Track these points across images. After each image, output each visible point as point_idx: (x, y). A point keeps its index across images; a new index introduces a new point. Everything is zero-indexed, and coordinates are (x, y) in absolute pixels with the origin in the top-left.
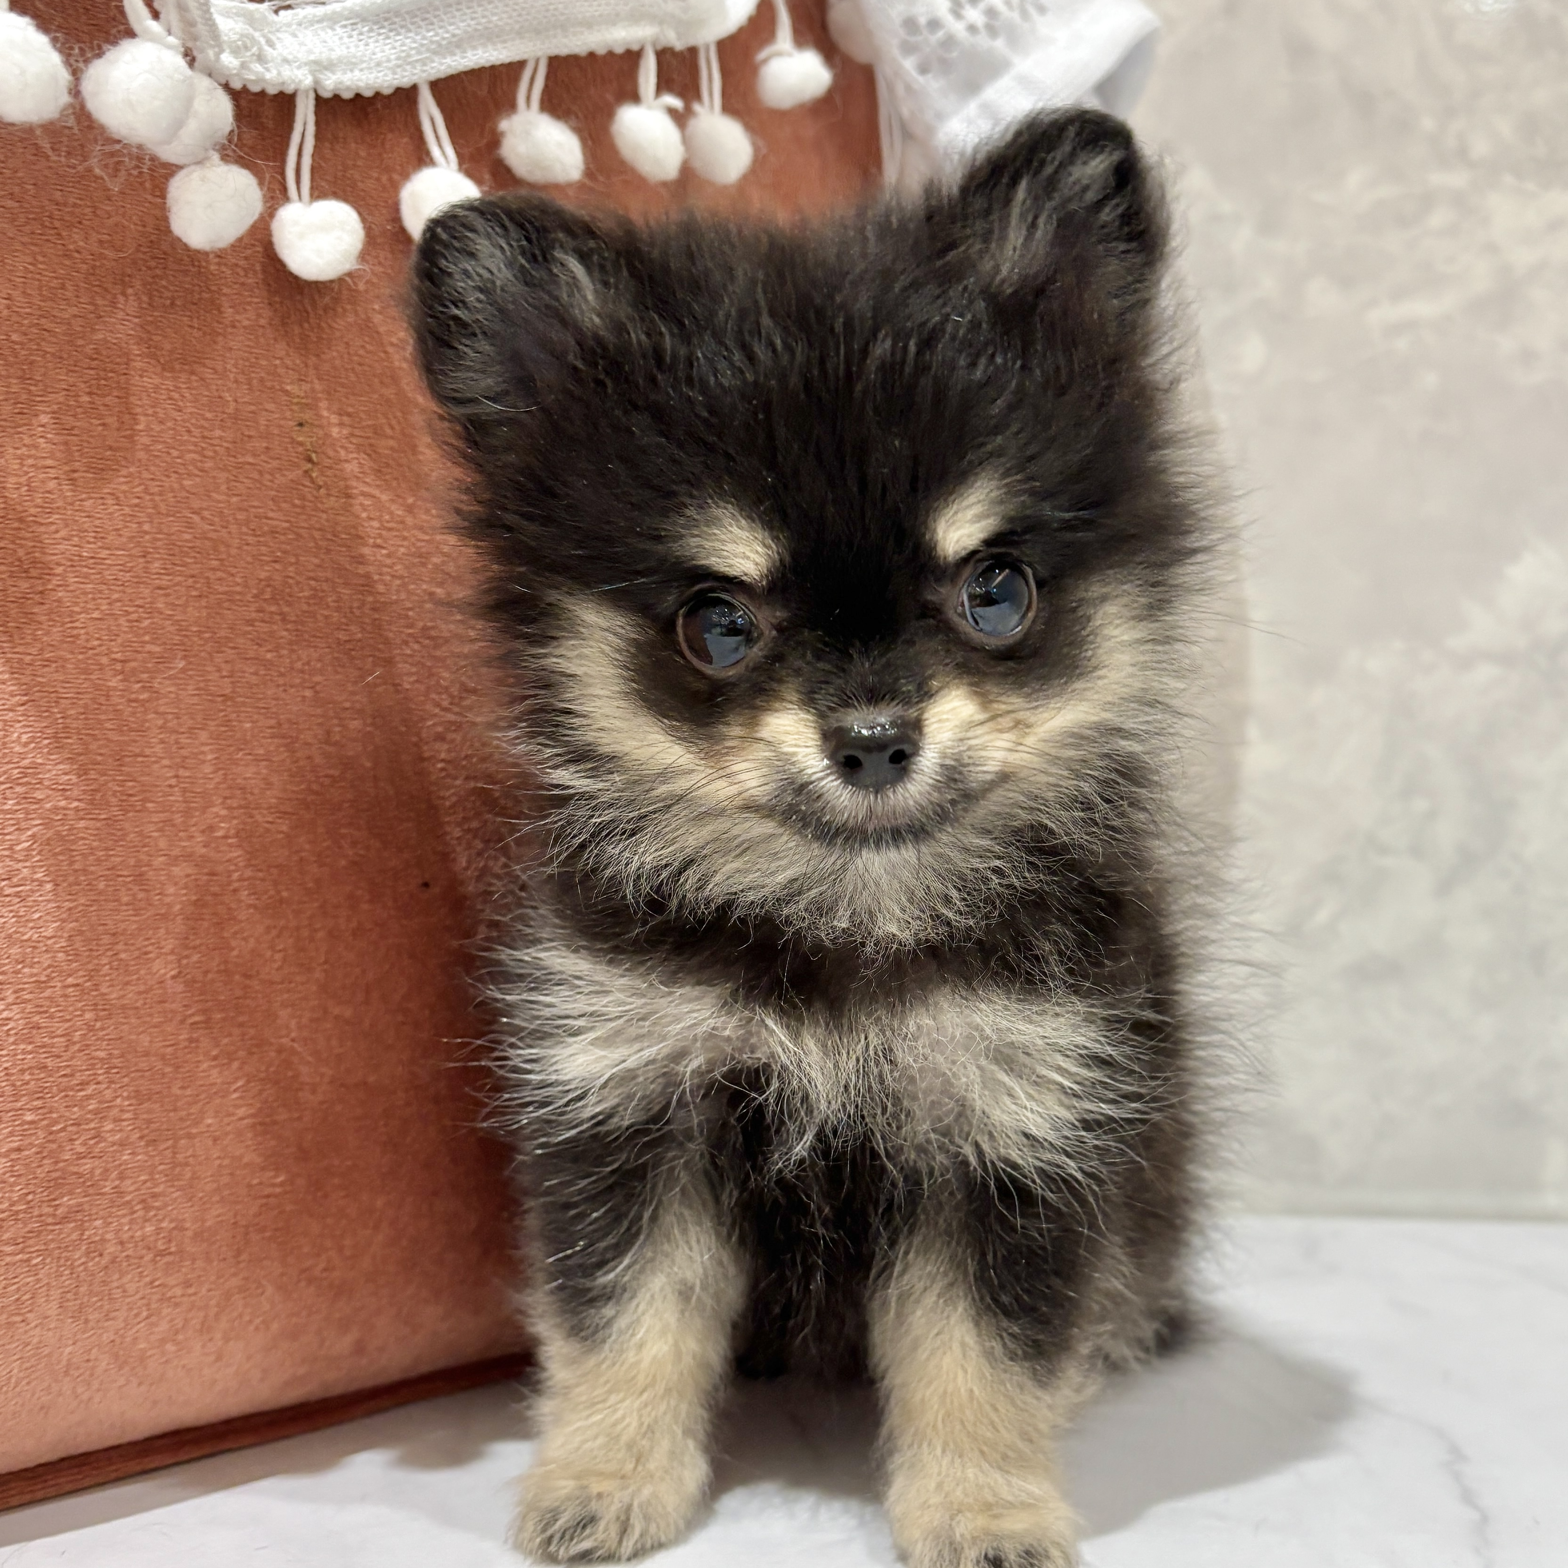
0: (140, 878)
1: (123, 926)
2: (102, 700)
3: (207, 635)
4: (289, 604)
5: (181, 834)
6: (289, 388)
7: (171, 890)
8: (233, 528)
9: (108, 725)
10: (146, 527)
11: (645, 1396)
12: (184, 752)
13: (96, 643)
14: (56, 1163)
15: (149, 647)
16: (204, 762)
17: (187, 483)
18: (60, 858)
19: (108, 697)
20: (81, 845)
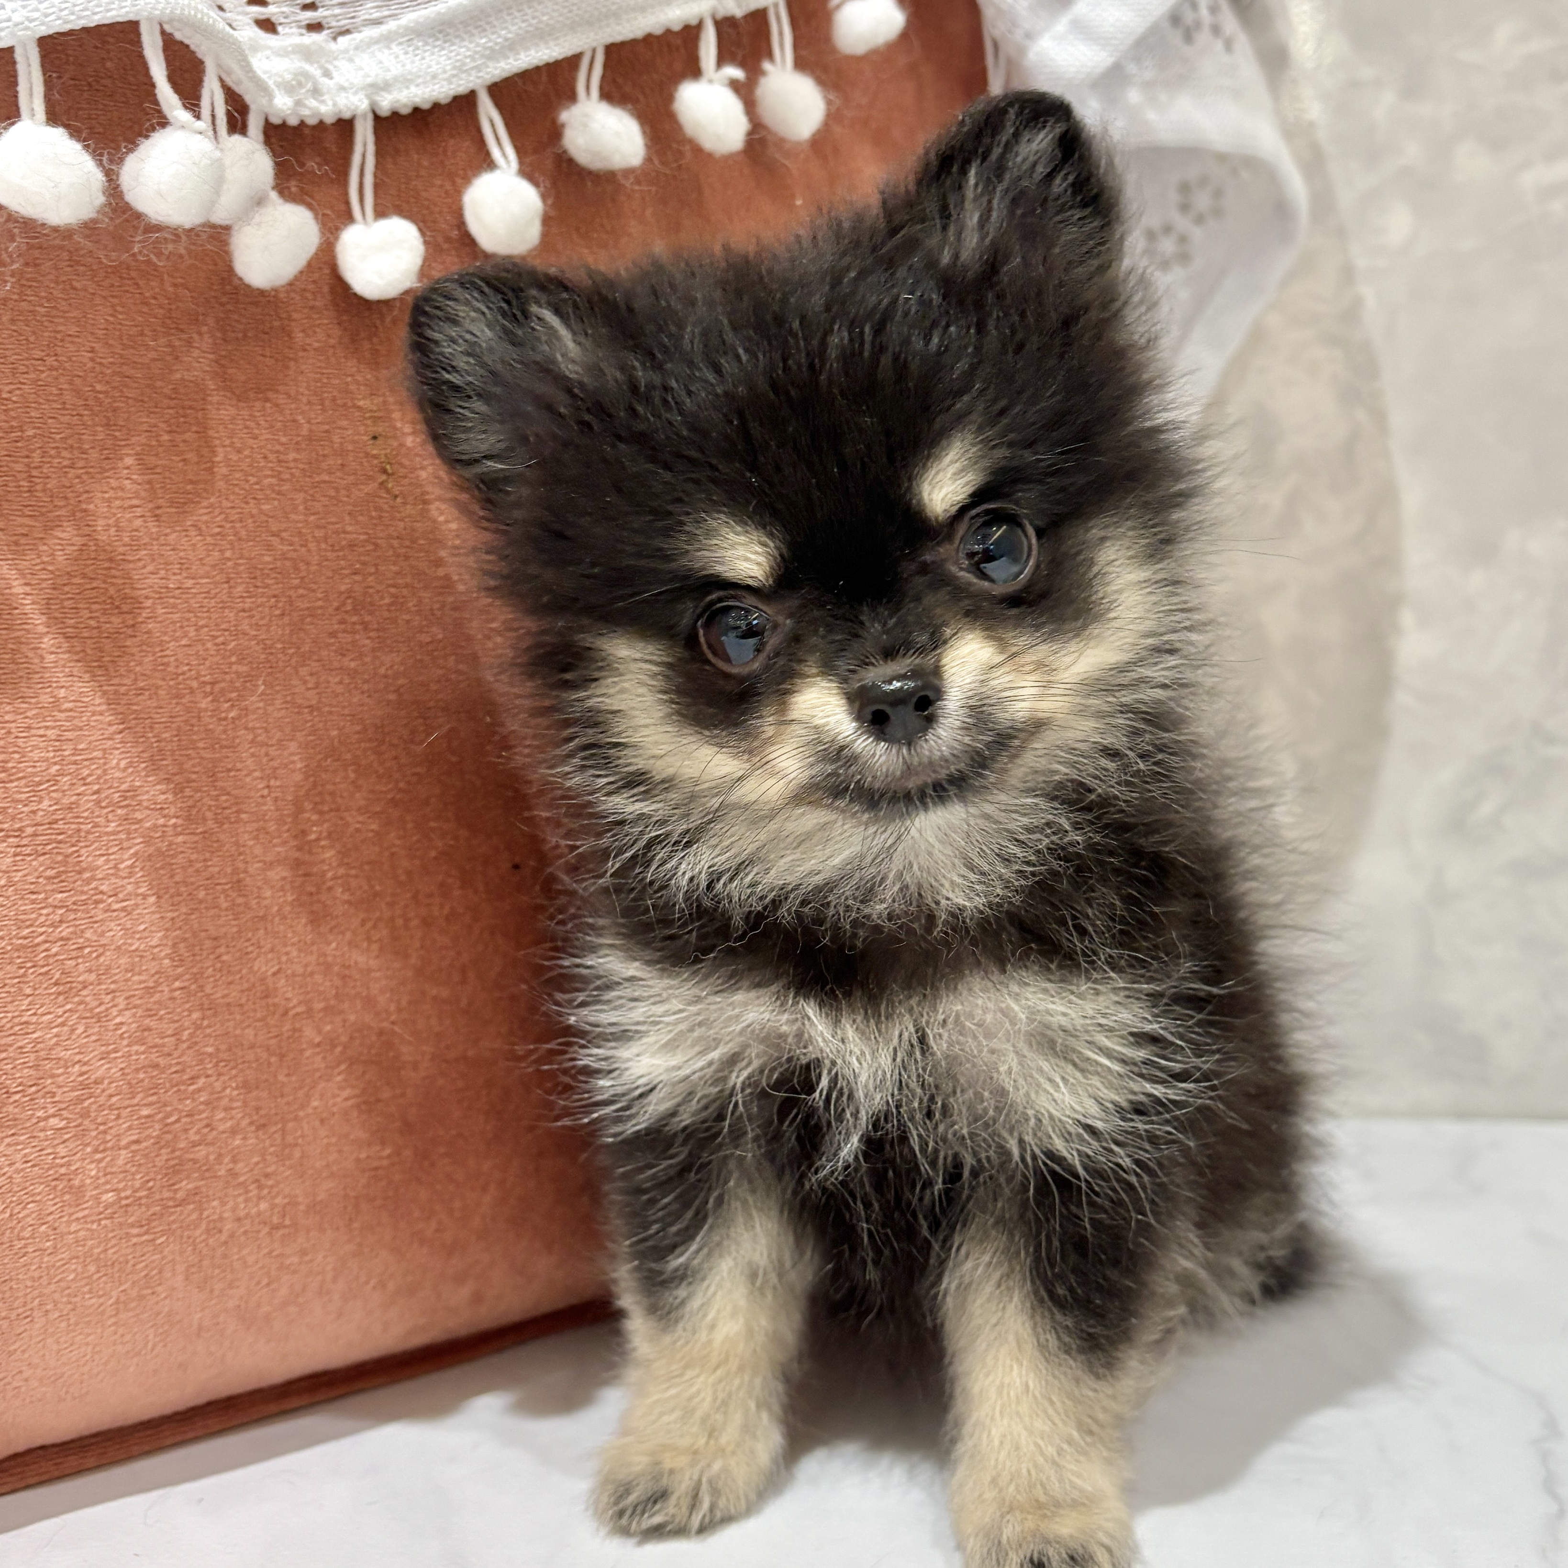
0: (238, 885)
1: (224, 930)
2: (194, 721)
3: (292, 651)
4: (371, 613)
6: (361, 403)
7: (268, 893)
8: (312, 546)
10: (228, 554)
11: (719, 1373)
12: (275, 764)
13: (186, 668)
14: (173, 1151)
15: (235, 667)
16: (293, 771)
17: (265, 507)
18: (162, 872)
19: (199, 718)
20: (180, 859)
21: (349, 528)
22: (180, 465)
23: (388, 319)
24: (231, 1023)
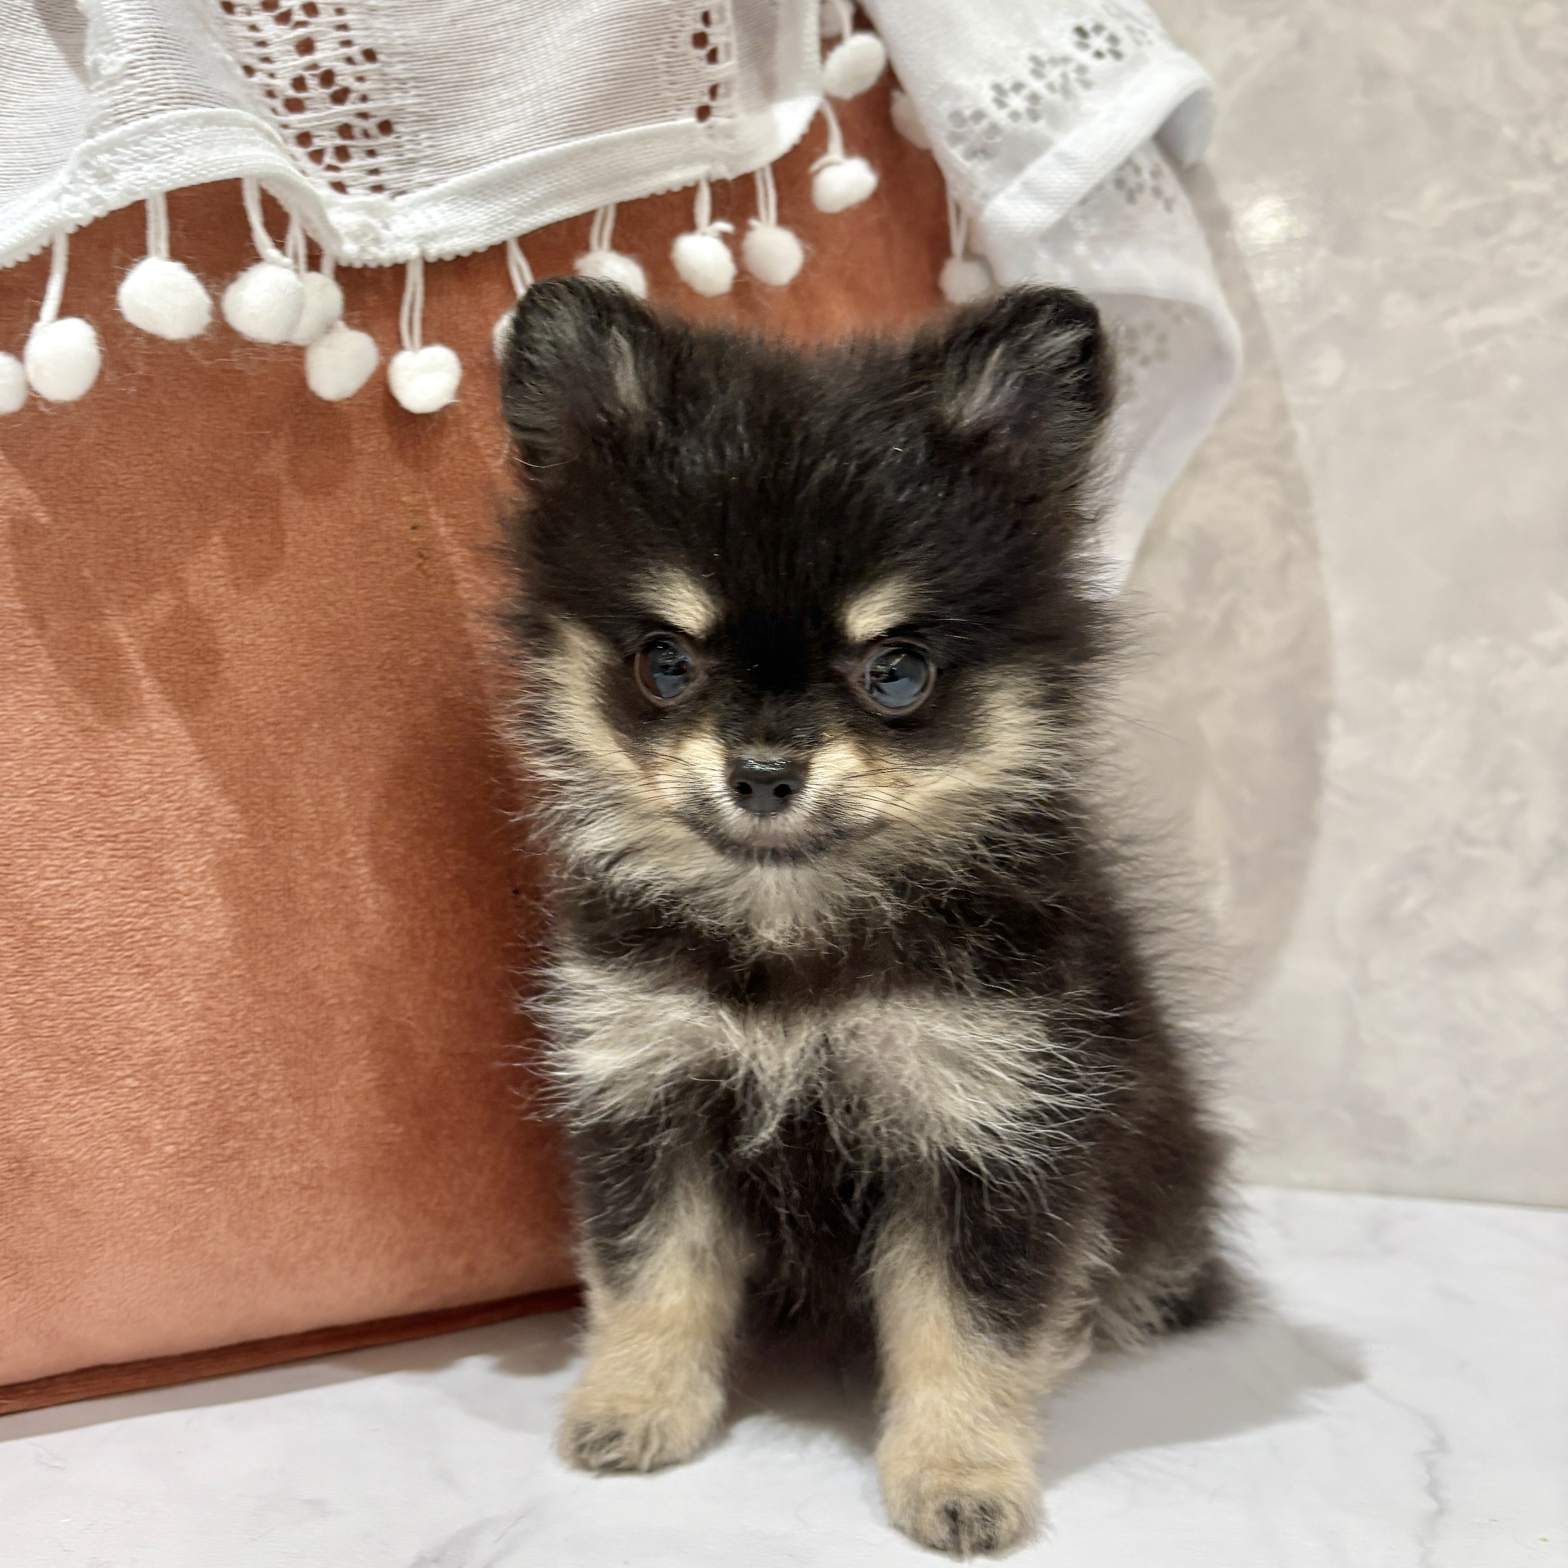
0: (288, 892)
1: (275, 930)
2: (260, 755)
3: (340, 700)
4: (405, 672)
5: (321, 857)
6: (405, 499)
7: (313, 901)
8: (360, 614)
9: (264, 774)
10: (293, 618)
12: (323, 793)
13: (255, 711)
14: (224, 1114)
15: (294, 712)
16: (338, 800)
17: (324, 581)
18: (227, 878)
19: (264, 752)
20: (243, 868)
21: (392, 601)
22: (257, 544)
23: (429, 429)
24: (277, 1009)
